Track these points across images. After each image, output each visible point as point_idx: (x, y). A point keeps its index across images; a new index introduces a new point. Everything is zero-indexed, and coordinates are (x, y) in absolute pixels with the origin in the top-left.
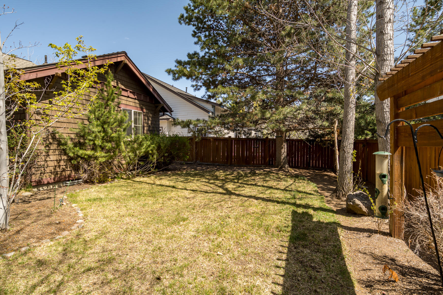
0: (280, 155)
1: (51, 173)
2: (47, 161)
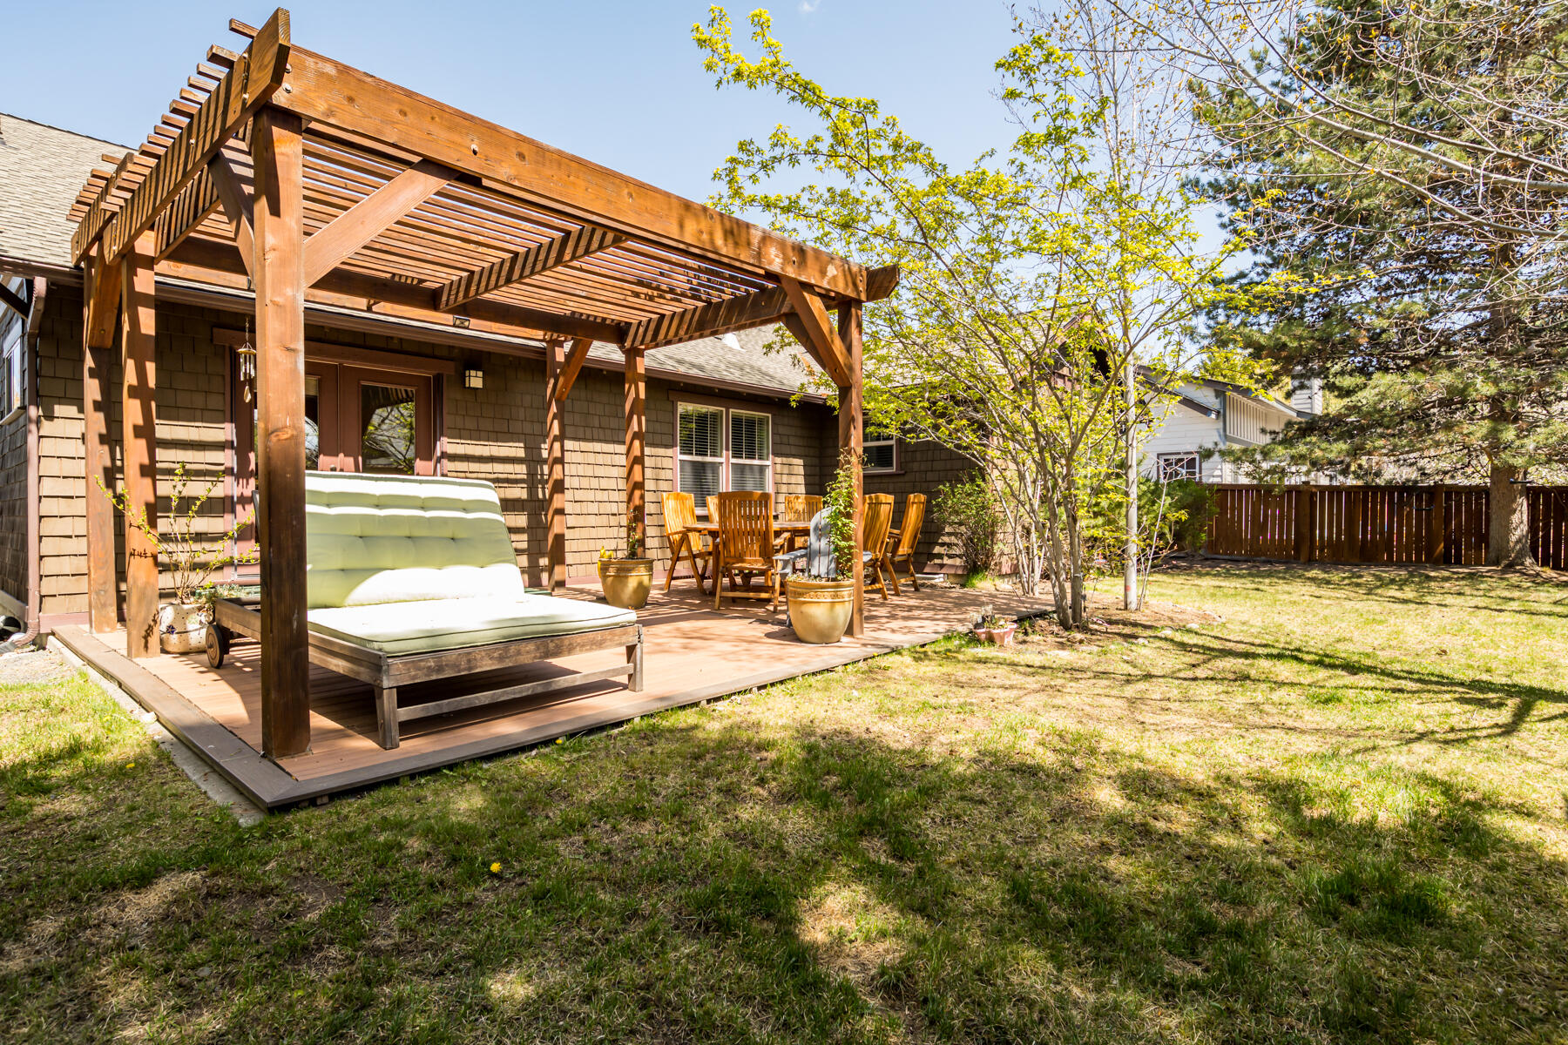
0: (1507, 529)
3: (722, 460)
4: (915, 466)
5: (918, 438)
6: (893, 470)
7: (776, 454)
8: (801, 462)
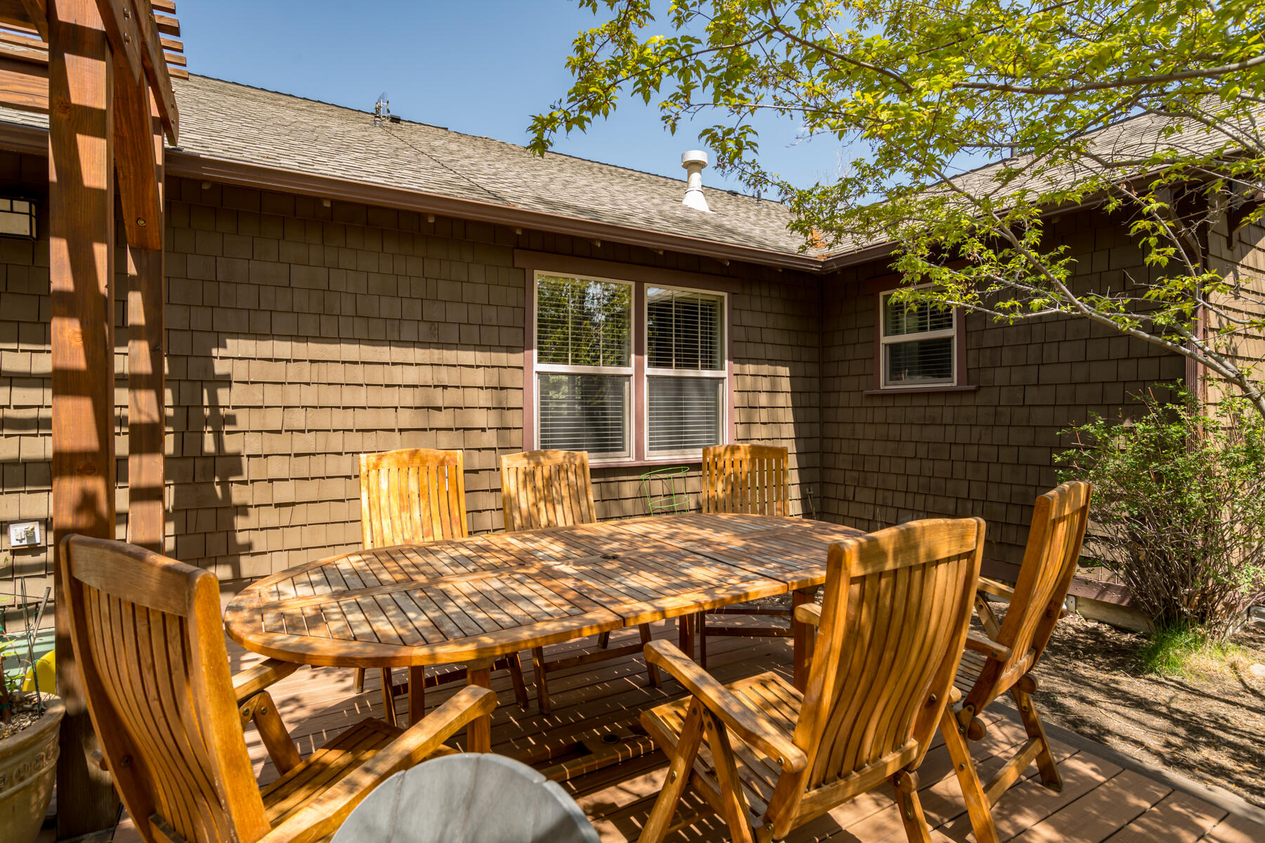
3: (629, 370)
4: (1000, 376)
5: (1026, 308)
6: (953, 382)
7: (735, 358)
8: (784, 371)
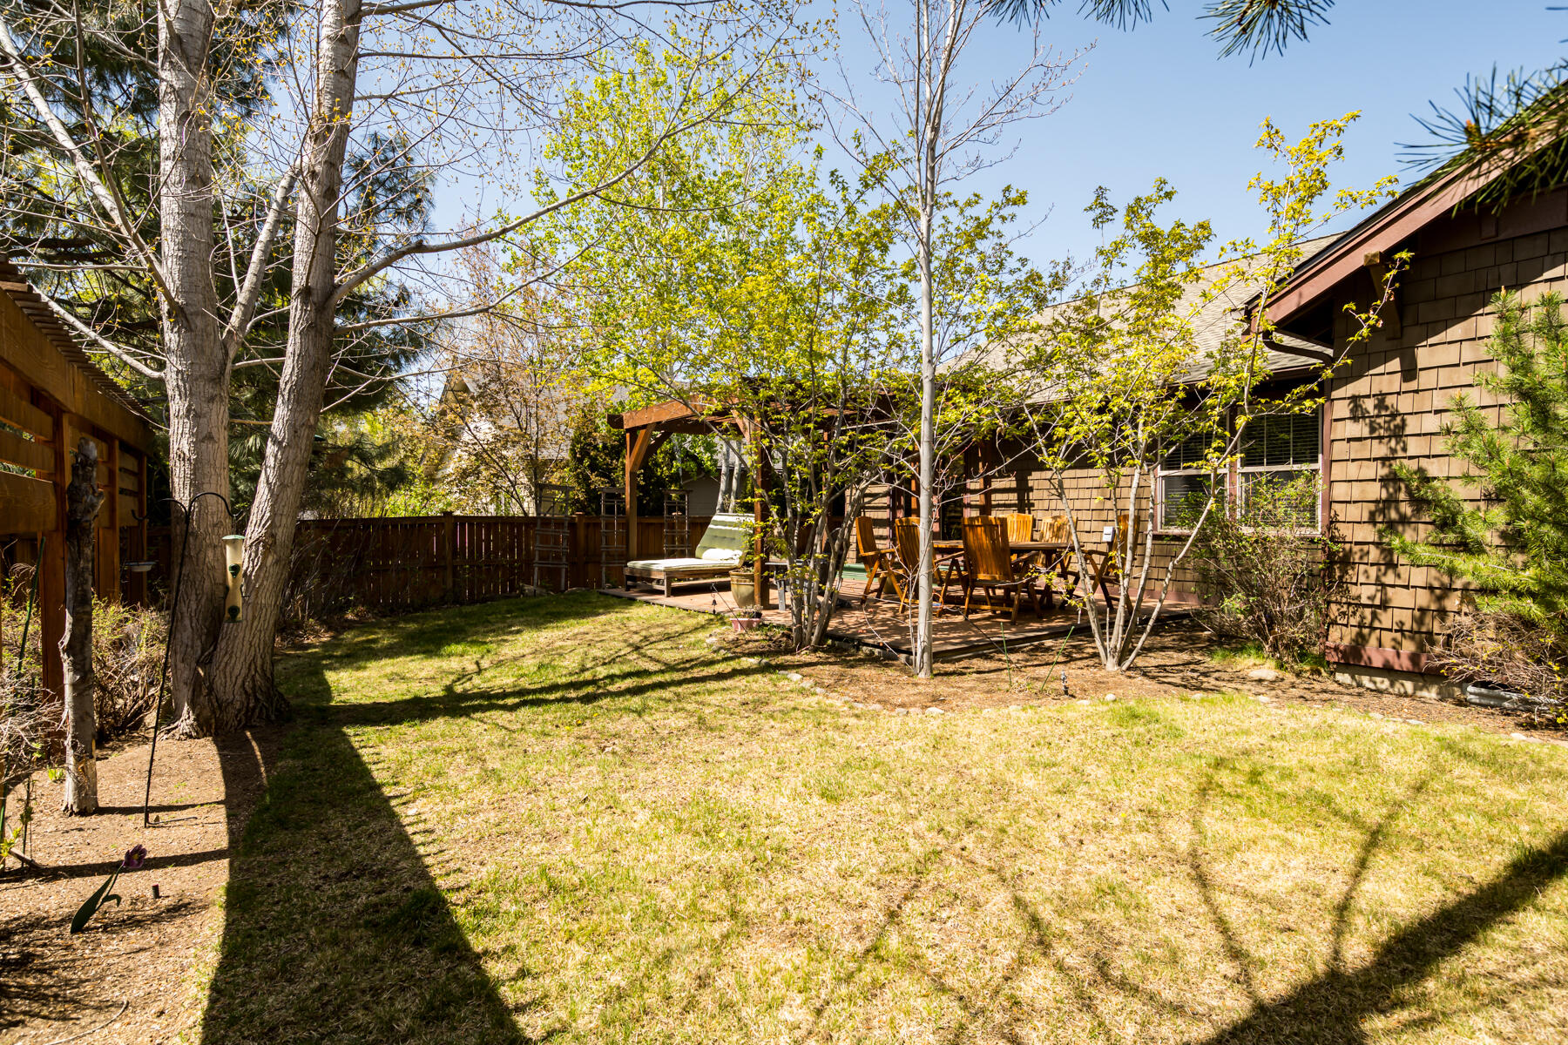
1: (1401, 631)
2: (1384, 586)
